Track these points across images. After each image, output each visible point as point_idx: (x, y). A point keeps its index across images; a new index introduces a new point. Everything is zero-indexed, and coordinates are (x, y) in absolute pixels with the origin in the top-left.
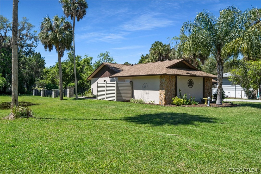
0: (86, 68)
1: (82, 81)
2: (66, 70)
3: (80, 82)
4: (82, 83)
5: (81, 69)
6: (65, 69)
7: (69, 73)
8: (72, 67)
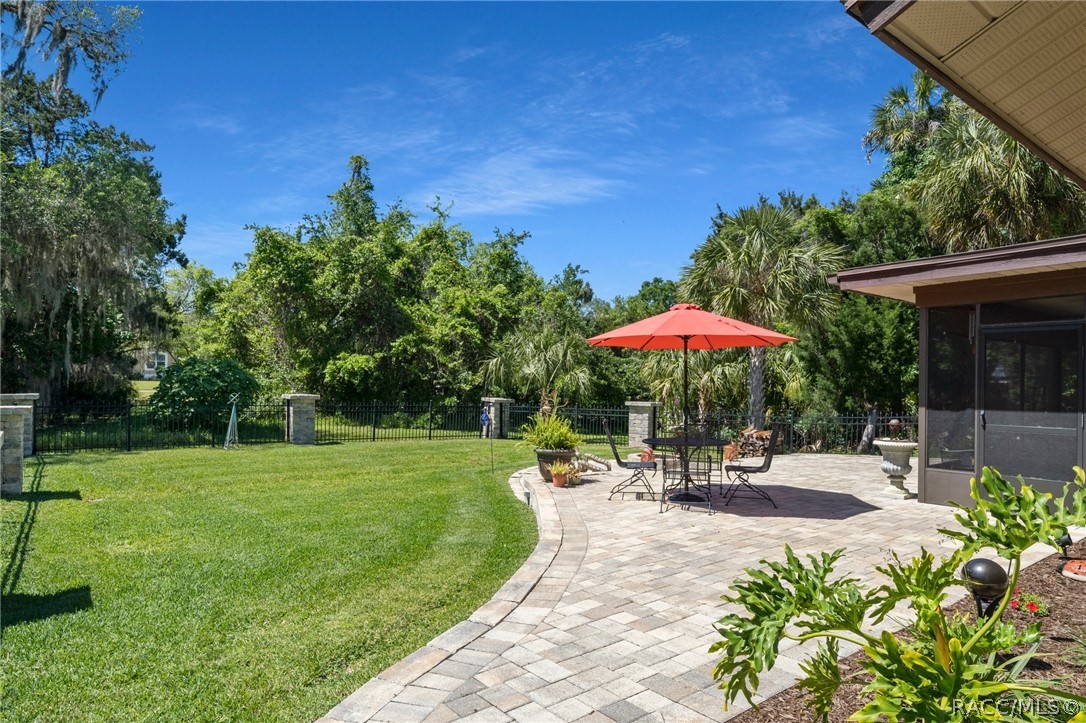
0: (435, 272)
1: (417, 344)
2: (315, 276)
3: (405, 351)
4: (414, 356)
5: (407, 272)
6: (312, 268)
7: (336, 292)
8: (354, 252)
